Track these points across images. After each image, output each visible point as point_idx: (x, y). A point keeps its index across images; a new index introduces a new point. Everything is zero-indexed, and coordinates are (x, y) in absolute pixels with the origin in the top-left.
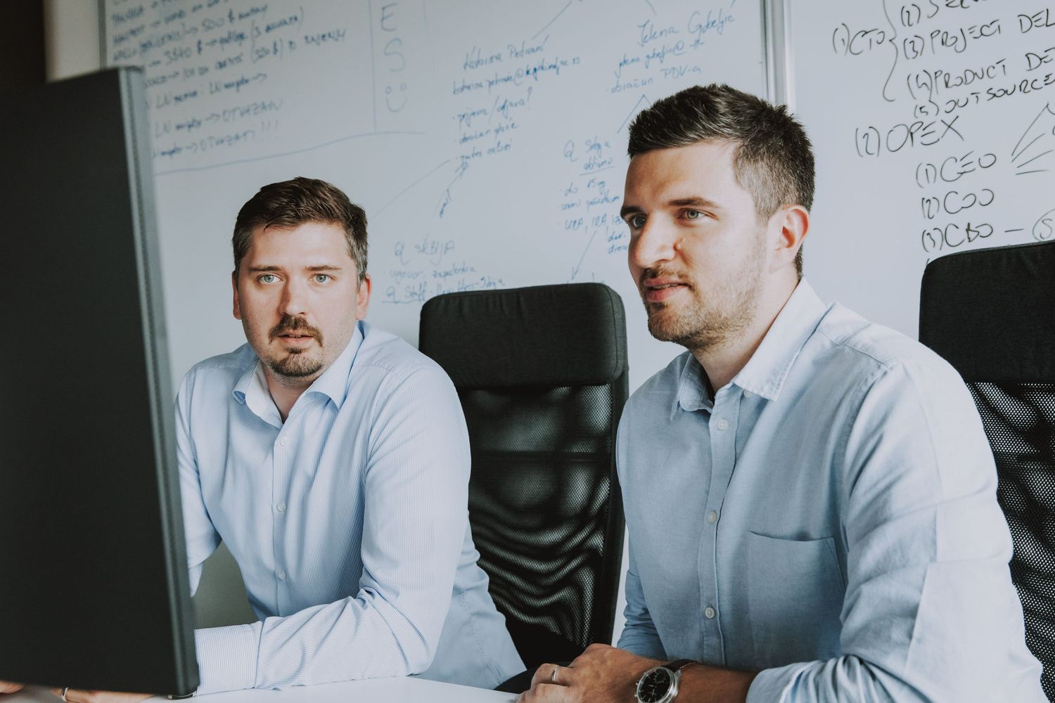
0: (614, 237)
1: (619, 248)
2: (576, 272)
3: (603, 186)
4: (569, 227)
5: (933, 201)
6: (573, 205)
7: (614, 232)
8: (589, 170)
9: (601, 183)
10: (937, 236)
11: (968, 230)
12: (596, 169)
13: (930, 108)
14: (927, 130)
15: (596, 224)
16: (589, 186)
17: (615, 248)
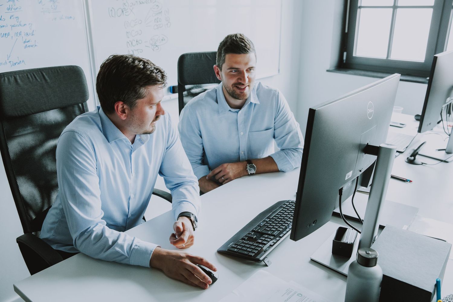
0: (26, 41)
1: (29, 46)
2: (9, 57)
3: (18, 19)
4: (3, 36)
5: (129, 33)
6: (3, 26)
7: (26, 40)
8: (10, 11)
9: (17, 17)
10: (130, 43)
11: (137, 41)
12: (13, 10)
13: (126, 4)
14: (127, 11)
15: (17, 36)
16: (11, 18)
17: (27, 46)
